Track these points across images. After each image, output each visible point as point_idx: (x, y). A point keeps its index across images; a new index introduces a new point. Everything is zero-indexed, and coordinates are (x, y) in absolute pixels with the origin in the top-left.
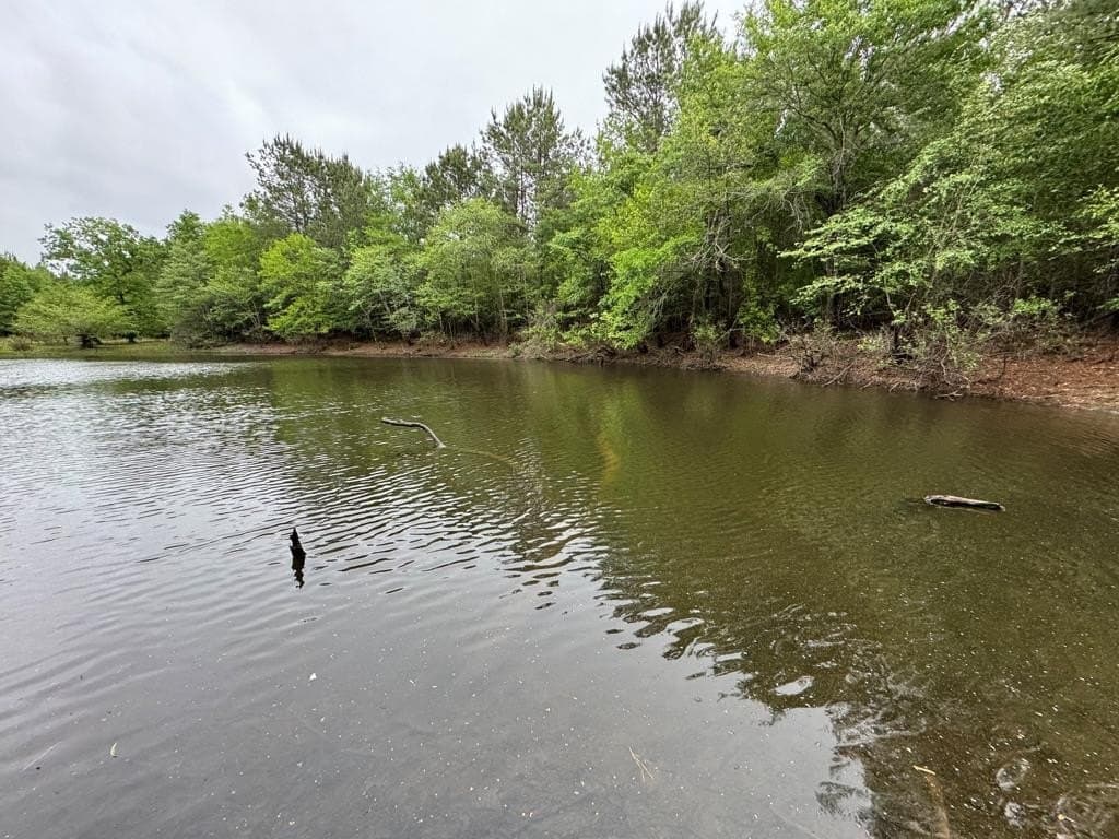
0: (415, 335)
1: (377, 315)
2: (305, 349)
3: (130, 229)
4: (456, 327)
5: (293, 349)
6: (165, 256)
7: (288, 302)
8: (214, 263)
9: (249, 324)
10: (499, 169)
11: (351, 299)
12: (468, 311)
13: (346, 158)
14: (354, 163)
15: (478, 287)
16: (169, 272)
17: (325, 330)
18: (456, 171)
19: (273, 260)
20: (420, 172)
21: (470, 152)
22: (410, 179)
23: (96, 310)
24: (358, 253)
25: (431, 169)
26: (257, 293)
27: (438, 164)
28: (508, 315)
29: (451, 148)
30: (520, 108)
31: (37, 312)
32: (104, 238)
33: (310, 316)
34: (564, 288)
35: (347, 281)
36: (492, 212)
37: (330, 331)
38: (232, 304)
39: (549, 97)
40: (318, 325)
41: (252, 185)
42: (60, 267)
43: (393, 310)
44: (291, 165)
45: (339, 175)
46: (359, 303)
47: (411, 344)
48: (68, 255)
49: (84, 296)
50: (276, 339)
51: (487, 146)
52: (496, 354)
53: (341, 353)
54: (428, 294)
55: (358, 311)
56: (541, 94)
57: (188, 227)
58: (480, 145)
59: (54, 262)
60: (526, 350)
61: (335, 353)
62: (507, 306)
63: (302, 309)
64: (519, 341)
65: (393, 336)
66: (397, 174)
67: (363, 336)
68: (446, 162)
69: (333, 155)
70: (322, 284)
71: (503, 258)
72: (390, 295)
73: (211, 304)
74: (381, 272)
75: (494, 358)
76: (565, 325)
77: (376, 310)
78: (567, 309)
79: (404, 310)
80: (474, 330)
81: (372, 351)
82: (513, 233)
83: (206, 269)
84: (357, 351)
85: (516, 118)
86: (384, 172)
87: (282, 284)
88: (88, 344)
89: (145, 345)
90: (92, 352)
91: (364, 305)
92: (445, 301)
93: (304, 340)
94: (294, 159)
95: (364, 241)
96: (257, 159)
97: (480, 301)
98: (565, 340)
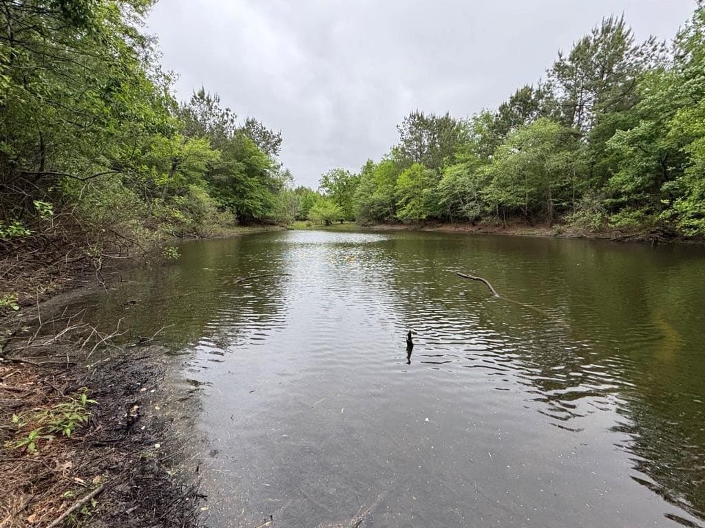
0: (478, 219)
1: (455, 207)
2: (413, 227)
3: (348, 172)
4: (506, 213)
5: (406, 227)
6: (358, 183)
7: (407, 202)
8: (377, 184)
9: (388, 214)
10: (560, 94)
11: (440, 198)
12: (520, 202)
13: (447, 114)
14: (452, 117)
15: (530, 184)
16: (359, 190)
17: (424, 217)
18: (525, 103)
19: (403, 180)
20: (495, 110)
21: (536, 88)
22: (487, 117)
23: (333, 209)
24: (448, 170)
25: (503, 108)
26: (393, 198)
27: (508, 102)
28: (555, 202)
29: (520, 89)
30: (586, 41)
31: (314, 211)
32: (338, 177)
33: (417, 209)
34: (616, 179)
35: (440, 187)
36: (553, 128)
37: (427, 217)
38: (382, 204)
39: (619, 20)
40: (421, 214)
41: (398, 142)
42: (323, 192)
43: (465, 203)
44: (416, 125)
45: (443, 127)
46: (445, 200)
47: (474, 225)
48: (326, 186)
49: (329, 203)
50: (399, 222)
51: (551, 79)
52: (540, 232)
53: (431, 230)
54: (493, 193)
55: (444, 205)
56: (611, 22)
57: (369, 166)
58: (545, 80)
59: (321, 189)
60: (568, 230)
61: (427, 229)
62: (555, 196)
63: (414, 205)
64: (562, 222)
65: (463, 220)
66: (478, 116)
67: (444, 220)
68: (513, 101)
69: (440, 115)
70: (425, 191)
71: (555, 161)
72: (465, 194)
73: (373, 204)
74: (460, 179)
75: (538, 235)
76: (615, 209)
77: (455, 204)
78: (617, 195)
79: (472, 203)
80: (523, 214)
81: (449, 229)
82: (568, 140)
83: (373, 187)
84: (440, 229)
85: (581, 52)
86: (471, 117)
87: (405, 192)
88: (328, 224)
89: (347, 224)
90: (328, 228)
91: (448, 201)
92: (503, 196)
93: (412, 222)
94: (420, 122)
95: (453, 161)
96: (401, 127)
97: (531, 195)
98: (614, 223)
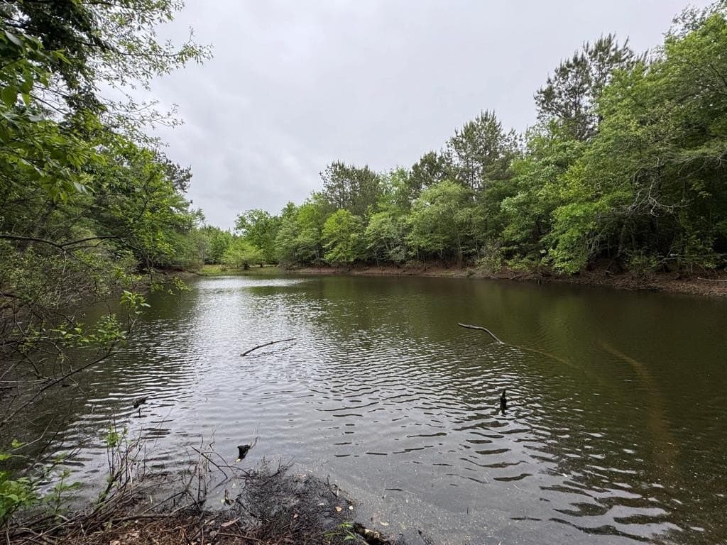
0: (403, 262)
1: (381, 252)
2: (340, 270)
3: (267, 213)
4: (426, 256)
5: (333, 271)
6: (279, 225)
7: (334, 245)
8: (301, 227)
9: (314, 257)
10: (456, 161)
11: (368, 242)
12: (440, 247)
13: (367, 167)
14: (371, 169)
15: (444, 233)
16: (281, 233)
17: (352, 260)
18: (431, 167)
19: (330, 225)
20: (409, 169)
21: (439, 154)
22: (402, 173)
23: (252, 252)
24: (373, 217)
25: (415, 167)
26: (318, 241)
27: (419, 163)
28: (463, 250)
29: (427, 154)
30: (472, 125)
31: (230, 254)
32: (256, 218)
33: (345, 252)
34: (508, 231)
35: (367, 233)
36: (455, 188)
37: (355, 260)
38: (307, 247)
39: (492, 114)
40: (349, 257)
41: (320, 188)
42: (240, 233)
43: (390, 249)
44: (338, 174)
45: (364, 176)
46: (372, 244)
47: (399, 267)
48: (243, 227)
49: (247, 245)
50: (326, 265)
51: (450, 149)
52: (455, 274)
53: (359, 273)
54: (413, 238)
55: (371, 250)
56: (487, 114)
57: (290, 210)
58: (445, 150)
59: (238, 231)
60: (478, 272)
61: (356, 273)
62: (462, 244)
63: (341, 249)
64: (473, 265)
65: (390, 263)
66: (395, 172)
67: (371, 263)
68: (423, 162)
69: (360, 166)
70: (353, 235)
71: (461, 215)
72: (389, 240)
73: (298, 247)
74: (385, 227)
75: (455, 277)
76: (509, 255)
77: (381, 248)
78: (507, 244)
79: (398, 248)
80: (439, 258)
81: (376, 272)
82: (465, 199)
83: (297, 230)
84: (367, 271)
85: (470, 131)
86: (388, 172)
87: (333, 236)
88: (245, 269)
89: (268, 269)
90: (248, 272)
91: (375, 246)
92: (423, 243)
93: (340, 265)
94: (341, 172)
95: (377, 210)
96: (324, 174)
97: (445, 241)
98: (510, 266)
